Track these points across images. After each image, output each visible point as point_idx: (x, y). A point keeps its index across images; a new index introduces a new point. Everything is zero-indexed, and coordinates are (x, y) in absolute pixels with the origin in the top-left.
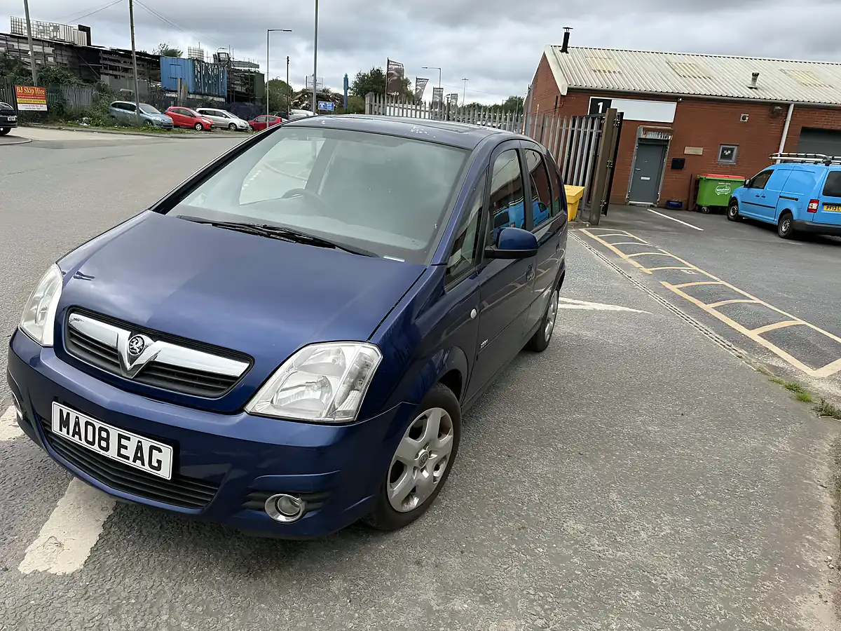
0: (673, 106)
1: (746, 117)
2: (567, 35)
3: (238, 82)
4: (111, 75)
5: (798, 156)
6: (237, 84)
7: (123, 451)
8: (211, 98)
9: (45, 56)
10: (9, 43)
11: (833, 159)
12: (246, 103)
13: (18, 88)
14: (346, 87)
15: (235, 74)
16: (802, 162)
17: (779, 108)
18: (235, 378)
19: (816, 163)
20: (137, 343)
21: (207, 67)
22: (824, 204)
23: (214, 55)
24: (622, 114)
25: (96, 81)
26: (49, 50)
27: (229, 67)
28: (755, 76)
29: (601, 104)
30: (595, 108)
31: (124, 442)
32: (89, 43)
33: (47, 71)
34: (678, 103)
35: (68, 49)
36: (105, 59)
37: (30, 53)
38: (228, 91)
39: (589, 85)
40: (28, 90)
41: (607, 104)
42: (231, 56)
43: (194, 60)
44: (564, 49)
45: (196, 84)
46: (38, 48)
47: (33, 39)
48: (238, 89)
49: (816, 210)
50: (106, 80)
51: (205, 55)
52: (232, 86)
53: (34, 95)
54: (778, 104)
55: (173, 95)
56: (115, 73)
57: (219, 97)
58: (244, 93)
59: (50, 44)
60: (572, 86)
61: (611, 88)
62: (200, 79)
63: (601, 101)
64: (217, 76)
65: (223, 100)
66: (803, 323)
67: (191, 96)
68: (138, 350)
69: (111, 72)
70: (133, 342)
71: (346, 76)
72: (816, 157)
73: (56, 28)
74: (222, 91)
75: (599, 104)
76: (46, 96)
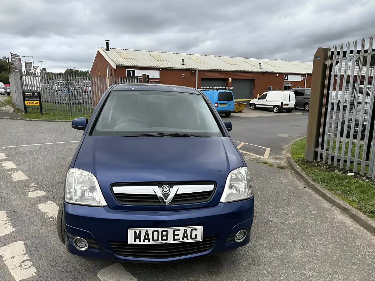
0: (158, 72)
1: (183, 75)
2: (107, 44)
5: (207, 88)
7: (176, 237)
11: (219, 88)
16: (209, 90)
17: (193, 71)
18: (212, 191)
19: (213, 90)
20: (166, 189)
22: (219, 104)
24: (148, 76)
28: (183, 60)
29: (131, 72)
30: (129, 74)
31: (176, 233)
34: (160, 71)
39: (125, 64)
41: (134, 72)
44: (108, 49)
49: (217, 106)
54: (193, 70)
60: (118, 65)
61: (134, 65)
63: (131, 71)
66: (245, 143)
68: (168, 192)
70: (164, 189)
72: (213, 88)
75: (130, 72)
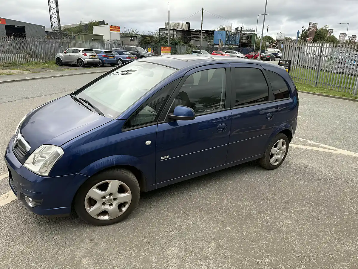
3: (244, 39)
4: (194, 40)
6: (244, 40)
8: (232, 46)
9: (174, 35)
10: (164, 31)
12: (247, 47)
13: (162, 47)
14: (298, 37)
15: (243, 35)
21: (232, 34)
23: (236, 28)
25: (188, 43)
26: (175, 33)
27: (241, 32)
32: (189, 29)
33: (173, 41)
35: (181, 32)
36: (193, 34)
37: (168, 34)
38: (239, 43)
40: (165, 48)
42: (243, 28)
43: (226, 31)
45: (226, 41)
46: (171, 32)
47: (170, 29)
48: (244, 41)
50: (192, 42)
51: (232, 28)
52: (242, 40)
53: (167, 50)
55: (217, 46)
56: (196, 39)
57: (235, 45)
58: (246, 43)
59: (176, 30)
62: (228, 39)
64: (236, 37)
65: (237, 46)
67: (224, 46)
69: (194, 39)
71: (299, 31)
73: (179, 24)
74: (237, 43)
76: (171, 50)
